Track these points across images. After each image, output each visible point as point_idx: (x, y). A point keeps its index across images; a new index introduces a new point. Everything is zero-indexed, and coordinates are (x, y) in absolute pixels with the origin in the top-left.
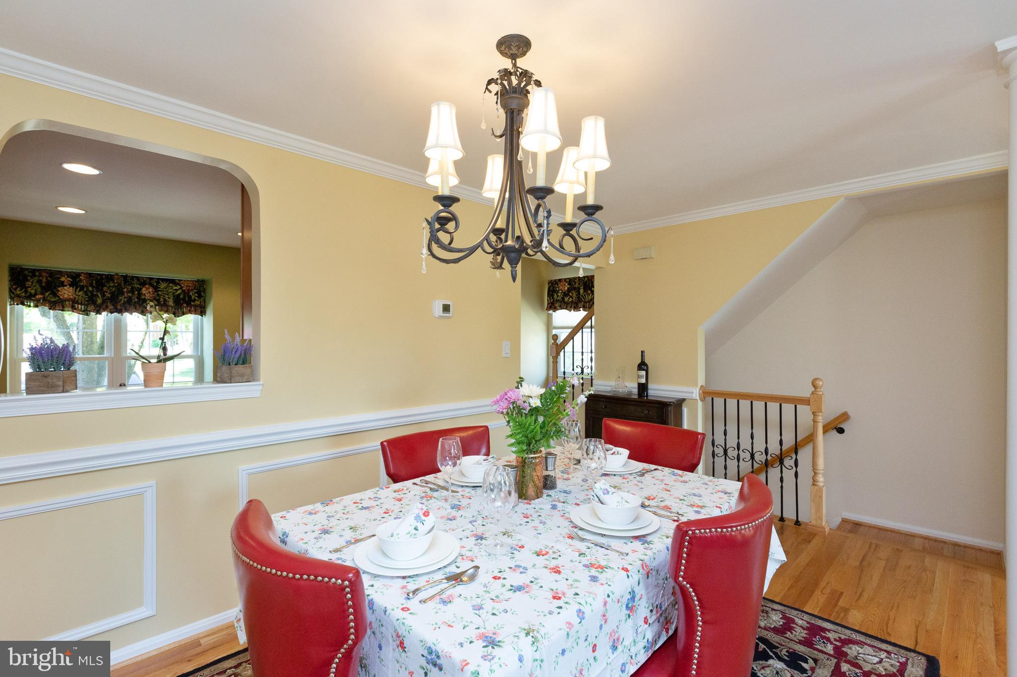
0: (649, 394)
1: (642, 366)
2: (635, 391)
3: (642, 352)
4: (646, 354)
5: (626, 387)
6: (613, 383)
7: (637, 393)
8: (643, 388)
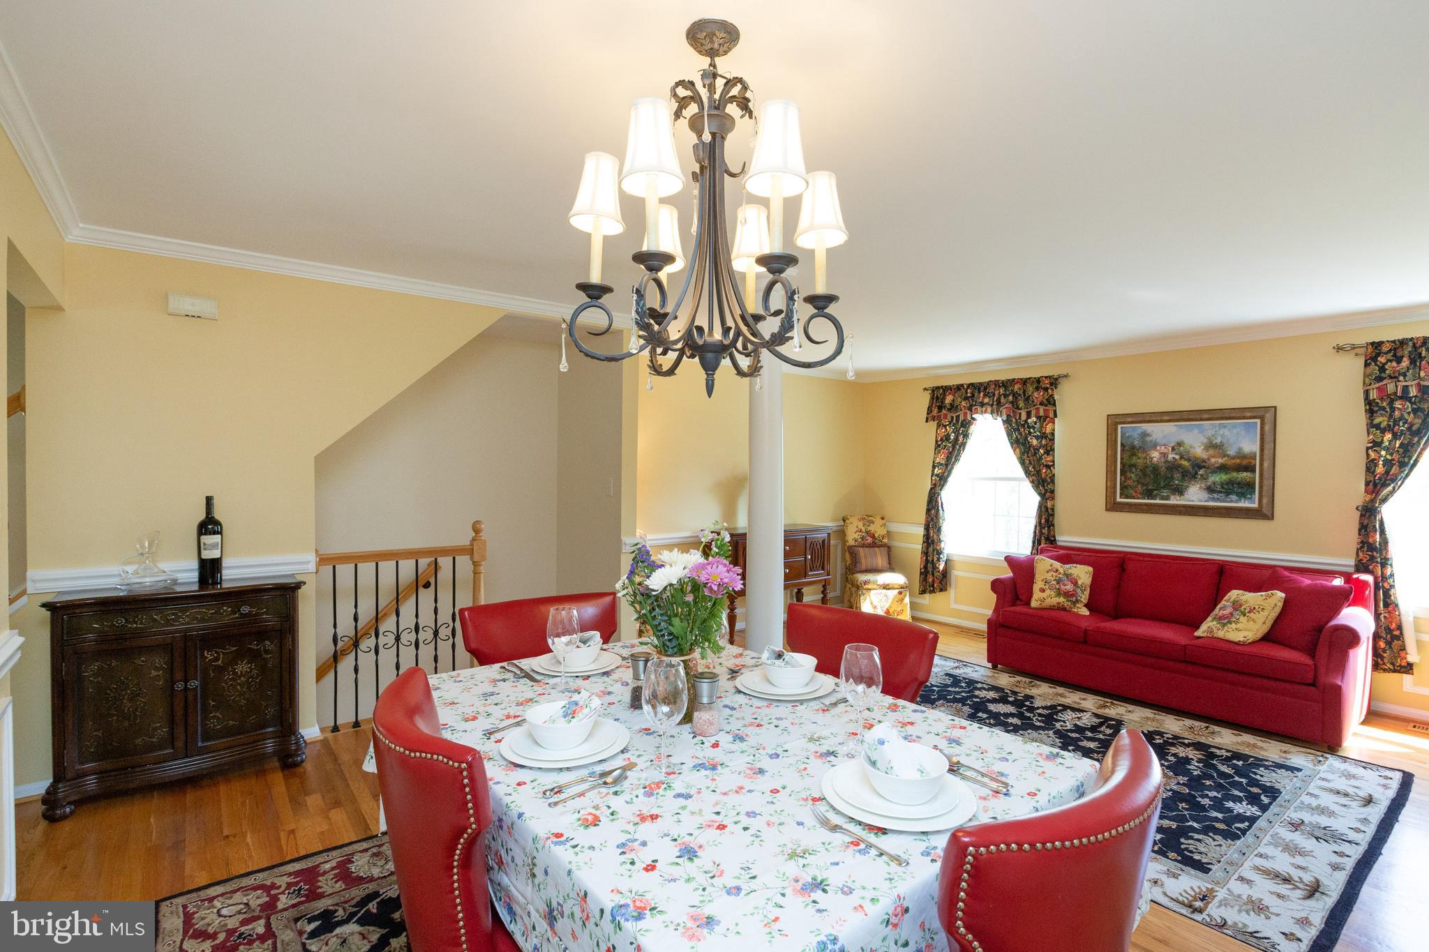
0: (223, 578)
1: (209, 525)
2: (194, 576)
3: (209, 500)
4: (216, 503)
5: (164, 572)
6: (115, 569)
7: (197, 580)
8: (210, 569)
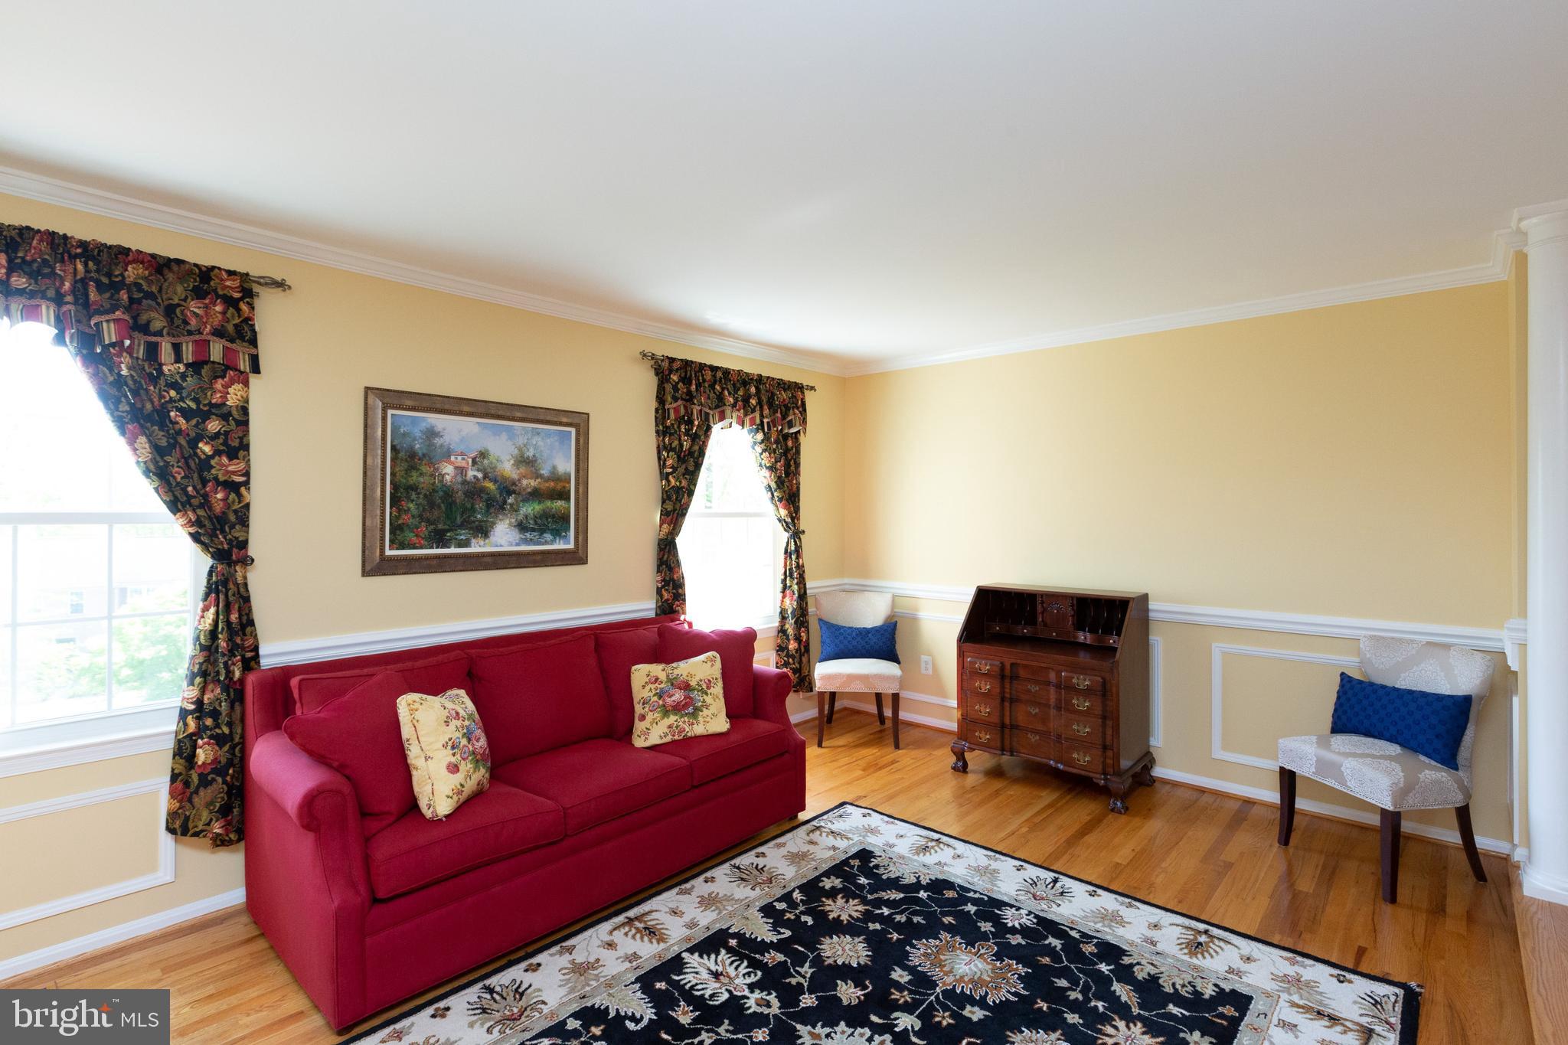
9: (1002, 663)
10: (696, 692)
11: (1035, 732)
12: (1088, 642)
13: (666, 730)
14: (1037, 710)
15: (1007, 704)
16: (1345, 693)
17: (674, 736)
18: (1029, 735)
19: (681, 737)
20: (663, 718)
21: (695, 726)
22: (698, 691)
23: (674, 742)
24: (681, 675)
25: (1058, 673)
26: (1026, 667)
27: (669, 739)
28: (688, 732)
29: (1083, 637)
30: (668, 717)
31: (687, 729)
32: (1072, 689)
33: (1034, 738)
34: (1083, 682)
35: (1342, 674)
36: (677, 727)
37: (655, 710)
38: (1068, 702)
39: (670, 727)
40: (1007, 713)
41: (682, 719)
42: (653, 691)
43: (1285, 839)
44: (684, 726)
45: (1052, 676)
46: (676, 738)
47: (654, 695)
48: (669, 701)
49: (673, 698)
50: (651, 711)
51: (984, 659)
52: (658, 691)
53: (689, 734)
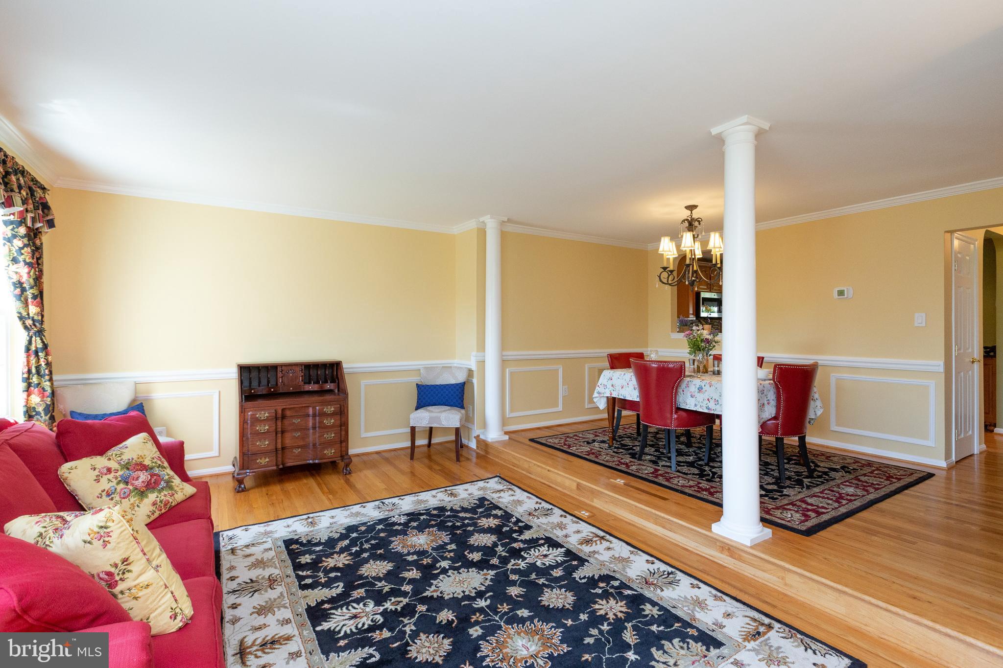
9: (276, 411)
10: (157, 469)
11: (298, 447)
12: (316, 389)
13: (152, 508)
14: (299, 434)
15: (279, 435)
16: (420, 394)
17: (161, 510)
18: (294, 451)
19: (167, 509)
20: (142, 500)
21: (176, 495)
22: (158, 467)
23: (161, 516)
24: (133, 459)
25: (314, 408)
26: (290, 409)
27: (157, 514)
28: (172, 503)
29: (311, 387)
30: (147, 497)
31: (171, 500)
32: (323, 415)
33: (297, 451)
34: (330, 409)
35: (417, 384)
36: (161, 502)
37: (129, 495)
38: (321, 422)
39: (154, 504)
40: (279, 441)
41: (162, 494)
42: (114, 480)
43: (412, 458)
44: (167, 498)
45: (311, 411)
46: (163, 511)
47: (118, 483)
48: (138, 483)
49: (140, 480)
50: (124, 498)
51: (262, 410)
52: (120, 479)
53: (173, 504)
